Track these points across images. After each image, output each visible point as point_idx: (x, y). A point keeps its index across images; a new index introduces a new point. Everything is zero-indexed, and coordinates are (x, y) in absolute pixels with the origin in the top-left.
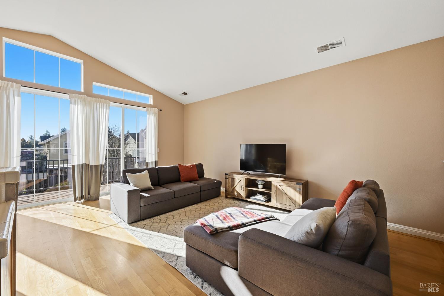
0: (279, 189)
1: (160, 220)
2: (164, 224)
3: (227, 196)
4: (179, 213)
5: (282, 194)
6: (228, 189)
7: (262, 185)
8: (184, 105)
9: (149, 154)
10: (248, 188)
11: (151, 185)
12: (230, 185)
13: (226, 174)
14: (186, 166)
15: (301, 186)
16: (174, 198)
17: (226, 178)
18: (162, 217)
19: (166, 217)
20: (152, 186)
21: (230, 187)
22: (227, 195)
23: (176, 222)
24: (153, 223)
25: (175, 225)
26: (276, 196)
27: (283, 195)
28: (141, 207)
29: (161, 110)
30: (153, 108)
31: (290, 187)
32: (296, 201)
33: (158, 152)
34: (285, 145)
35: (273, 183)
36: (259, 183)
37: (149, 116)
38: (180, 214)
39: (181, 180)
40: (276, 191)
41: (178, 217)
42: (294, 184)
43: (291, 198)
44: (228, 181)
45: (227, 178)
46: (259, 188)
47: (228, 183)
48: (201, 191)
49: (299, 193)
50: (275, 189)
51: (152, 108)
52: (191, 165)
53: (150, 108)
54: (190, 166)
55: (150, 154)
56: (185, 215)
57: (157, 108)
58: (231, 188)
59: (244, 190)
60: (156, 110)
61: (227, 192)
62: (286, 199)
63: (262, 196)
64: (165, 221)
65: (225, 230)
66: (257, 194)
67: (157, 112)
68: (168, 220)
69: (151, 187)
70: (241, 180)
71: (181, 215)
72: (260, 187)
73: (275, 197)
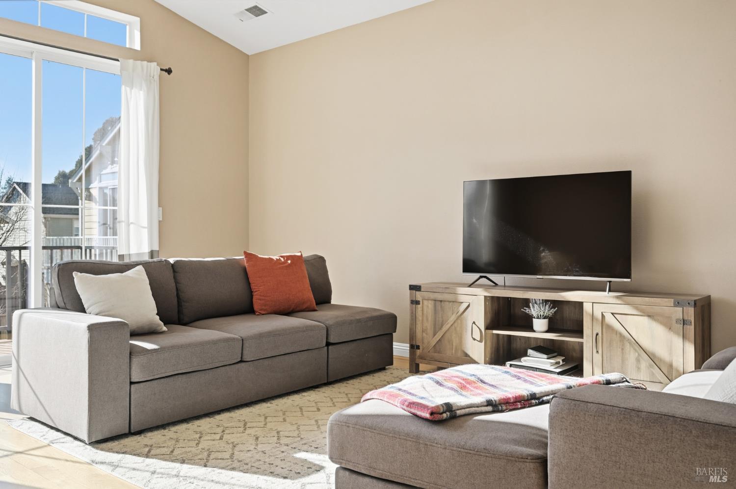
0: (610, 328)
1: (201, 433)
2: (216, 442)
3: (417, 366)
4: (260, 415)
5: (623, 345)
6: (423, 338)
7: (546, 321)
8: (248, 56)
9: (129, 225)
10: (495, 332)
11: (158, 317)
12: (429, 325)
13: (414, 288)
14: (272, 259)
15: (691, 311)
16: (241, 361)
17: (414, 302)
18: (204, 424)
19: (218, 426)
20: (161, 319)
21: (430, 331)
22: (417, 361)
23: (257, 438)
24: (177, 441)
25: (257, 445)
26: (600, 351)
27: (627, 345)
28: (132, 386)
29: (169, 71)
30: (142, 60)
31: (649, 316)
32: (675, 364)
33: (160, 221)
34: (628, 174)
35: (587, 307)
36: (534, 311)
37: (128, 89)
38: (266, 418)
39: (256, 307)
40: (600, 334)
41: (262, 424)
42: (665, 305)
43: (654, 355)
44: (419, 313)
45: (417, 303)
46: (534, 331)
47: (420, 318)
48: (328, 344)
49: (684, 337)
50: (598, 329)
51: (139, 62)
52: (288, 257)
53: (131, 61)
54: (285, 262)
55: (132, 226)
56: (285, 420)
57: (155, 64)
58: (434, 335)
59: (481, 341)
60: (154, 68)
61: (418, 352)
62: (638, 360)
63: (545, 356)
64: (218, 437)
65: (476, 409)
66: (530, 352)
67: (157, 78)
68: (227, 431)
69: (159, 325)
70: (468, 306)
71: (267, 420)
72: (540, 325)
73: (598, 358)
